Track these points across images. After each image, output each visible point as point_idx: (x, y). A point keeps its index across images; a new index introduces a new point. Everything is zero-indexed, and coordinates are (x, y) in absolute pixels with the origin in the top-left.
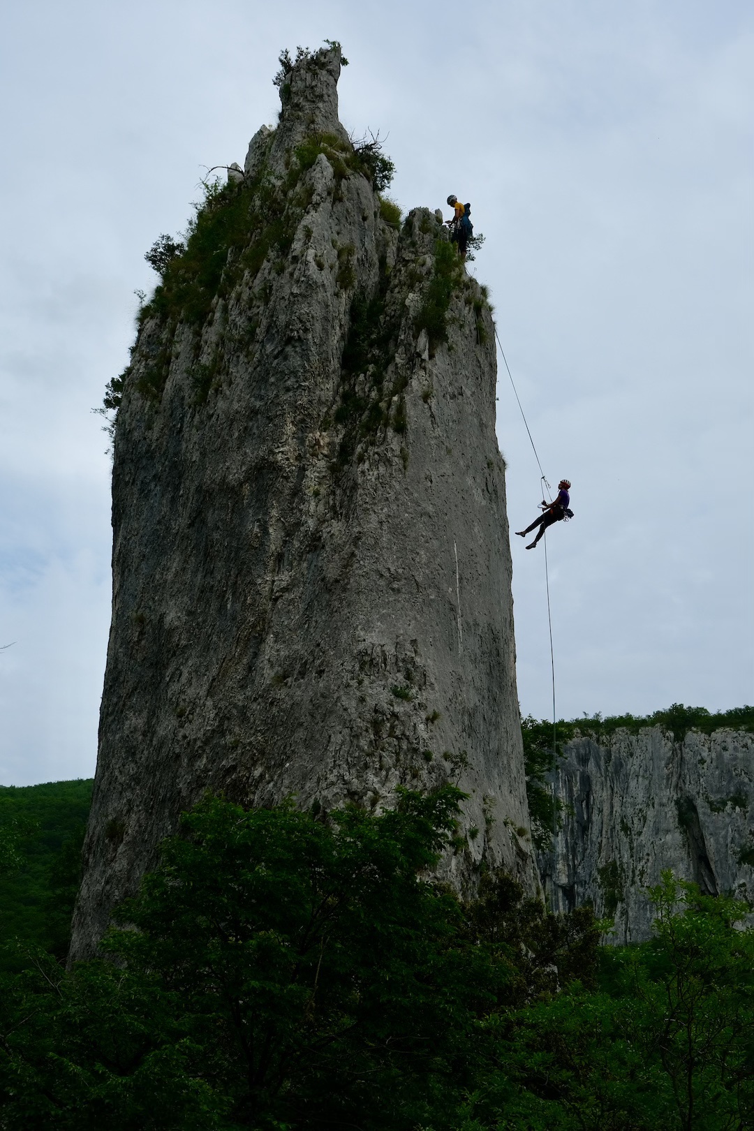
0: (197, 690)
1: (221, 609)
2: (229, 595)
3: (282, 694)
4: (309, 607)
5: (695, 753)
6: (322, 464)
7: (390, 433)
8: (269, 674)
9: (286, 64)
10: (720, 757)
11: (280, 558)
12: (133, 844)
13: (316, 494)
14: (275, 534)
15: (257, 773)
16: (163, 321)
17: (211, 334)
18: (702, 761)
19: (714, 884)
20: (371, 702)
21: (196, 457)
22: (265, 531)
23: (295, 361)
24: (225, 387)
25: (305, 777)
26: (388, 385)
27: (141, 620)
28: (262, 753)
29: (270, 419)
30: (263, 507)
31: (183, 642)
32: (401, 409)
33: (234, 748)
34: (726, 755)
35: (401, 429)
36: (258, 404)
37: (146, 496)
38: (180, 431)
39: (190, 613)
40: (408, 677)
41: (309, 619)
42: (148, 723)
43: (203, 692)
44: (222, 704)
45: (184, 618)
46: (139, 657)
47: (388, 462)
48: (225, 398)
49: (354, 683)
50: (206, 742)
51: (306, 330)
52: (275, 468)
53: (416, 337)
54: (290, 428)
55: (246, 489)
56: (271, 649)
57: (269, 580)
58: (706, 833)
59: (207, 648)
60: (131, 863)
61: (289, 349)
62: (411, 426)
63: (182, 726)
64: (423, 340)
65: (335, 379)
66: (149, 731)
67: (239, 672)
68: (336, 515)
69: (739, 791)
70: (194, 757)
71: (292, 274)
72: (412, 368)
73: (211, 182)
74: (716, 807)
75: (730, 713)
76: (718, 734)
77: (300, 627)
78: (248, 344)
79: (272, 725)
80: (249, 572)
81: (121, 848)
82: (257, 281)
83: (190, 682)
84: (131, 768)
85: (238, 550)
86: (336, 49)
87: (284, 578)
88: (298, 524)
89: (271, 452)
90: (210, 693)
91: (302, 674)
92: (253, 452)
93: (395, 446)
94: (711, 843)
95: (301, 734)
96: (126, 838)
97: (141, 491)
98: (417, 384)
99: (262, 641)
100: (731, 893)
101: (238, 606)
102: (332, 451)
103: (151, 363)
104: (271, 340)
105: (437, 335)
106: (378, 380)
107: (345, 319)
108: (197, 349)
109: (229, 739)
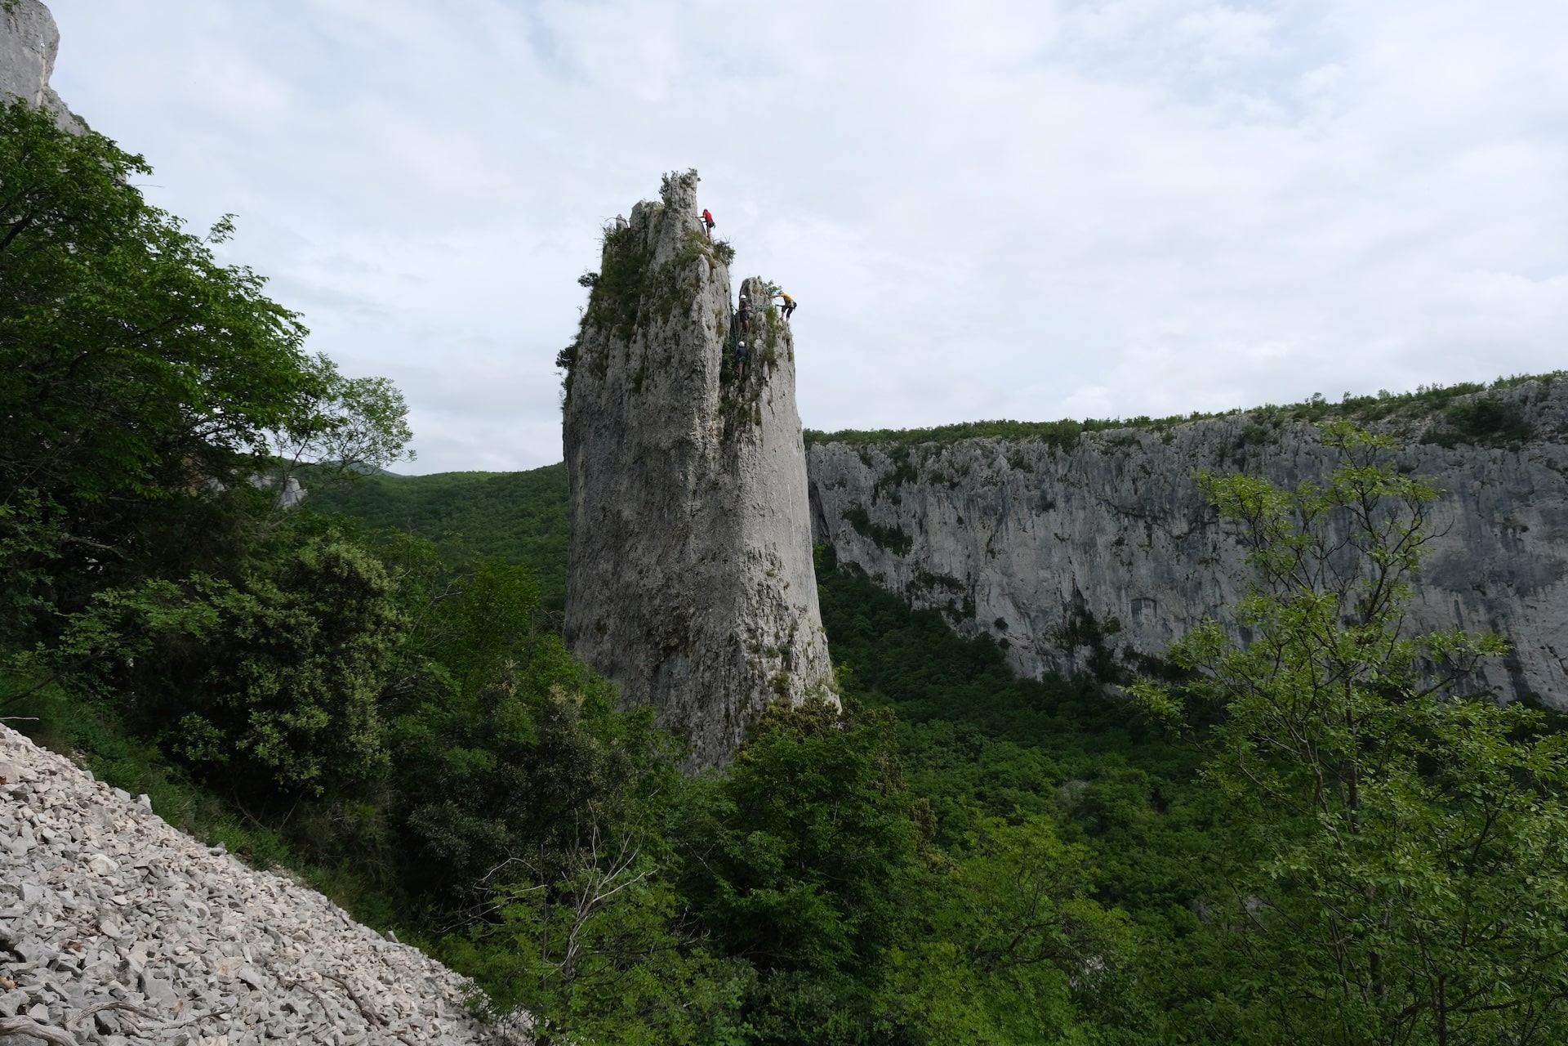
0: (649, 560)
1: (661, 516)
2: (665, 510)
3: (702, 569)
4: (714, 521)
5: (818, 457)
6: (715, 440)
7: (754, 427)
8: (694, 558)
9: (665, 180)
10: (831, 459)
11: (695, 492)
12: (613, 635)
13: (714, 458)
14: (692, 479)
15: (691, 611)
16: (600, 329)
17: (637, 349)
18: (821, 462)
19: (827, 530)
20: (756, 581)
21: (635, 424)
22: (686, 477)
23: (698, 383)
24: (652, 388)
25: (723, 619)
26: (748, 395)
27: (604, 509)
28: (694, 601)
29: (685, 415)
30: (683, 464)
31: (637, 530)
32: (758, 412)
33: (677, 597)
34: (835, 458)
35: (758, 423)
36: (676, 404)
37: (600, 436)
38: (621, 403)
39: (638, 513)
40: (772, 564)
41: (714, 528)
42: (615, 568)
43: (654, 560)
44: (667, 571)
45: (636, 516)
46: (605, 529)
47: (753, 443)
48: (653, 394)
49: (746, 569)
50: (659, 591)
51: (704, 366)
52: (691, 444)
53: (762, 367)
54: (697, 421)
55: (673, 452)
56: (693, 543)
57: (690, 505)
58: (823, 502)
59: (653, 537)
60: (613, 646)
61: (694, 376)
62: (763, 421)
63: (642, 579)
64: (766, 368)
65: (718, 389)
66: (616, 574)
67: (675, 554)
68: (726, 471)
69: (842, 479)
70: (651, 598)
71: (693, 332)
72: (760, 385)
73: (607, 226)
74: (829, 488)
75: (836, 434)
76: (831, 445)
77: (709, 531)
78: (665, 366)
79: (698, 586)
80: (678, 500)
81: (606, 637)
82: (667, 328)
83: (644, 554)
84: (607, 593)
85: (670, 486)
86: (694, 173)
87: (698, 504)
88: (704, 474)
89: (687, 434)
90: (658, 563)
91: (713, 559)
92: (676, 433)
93: (757, 434)
94: (826, 508)
95: (717, 594)
96: (609, 632)
97: (596, 432)
98: (765, 394)
99: (687, 537)
100: (837, 536)
101: (672, 517)
102: (720, 432)
103: (595, 355)
104: (682, 367)
105: (772, 364)
106: (741, 390)
107: (721, 355)
108: (628, 357)
109: (673, 591)
